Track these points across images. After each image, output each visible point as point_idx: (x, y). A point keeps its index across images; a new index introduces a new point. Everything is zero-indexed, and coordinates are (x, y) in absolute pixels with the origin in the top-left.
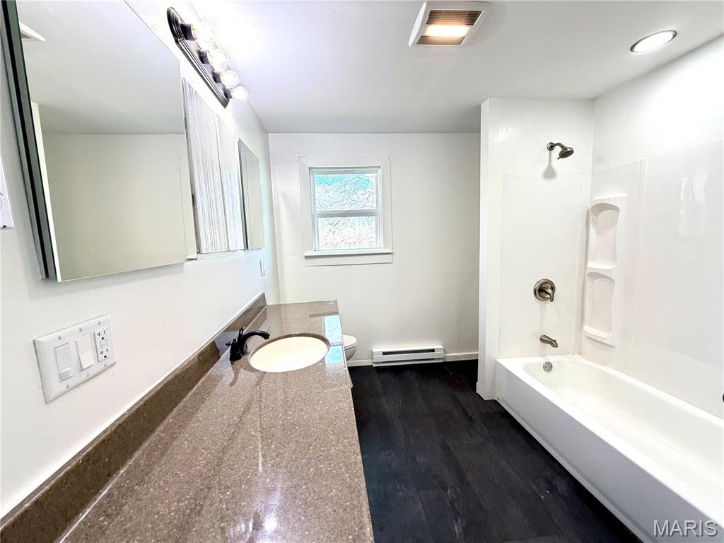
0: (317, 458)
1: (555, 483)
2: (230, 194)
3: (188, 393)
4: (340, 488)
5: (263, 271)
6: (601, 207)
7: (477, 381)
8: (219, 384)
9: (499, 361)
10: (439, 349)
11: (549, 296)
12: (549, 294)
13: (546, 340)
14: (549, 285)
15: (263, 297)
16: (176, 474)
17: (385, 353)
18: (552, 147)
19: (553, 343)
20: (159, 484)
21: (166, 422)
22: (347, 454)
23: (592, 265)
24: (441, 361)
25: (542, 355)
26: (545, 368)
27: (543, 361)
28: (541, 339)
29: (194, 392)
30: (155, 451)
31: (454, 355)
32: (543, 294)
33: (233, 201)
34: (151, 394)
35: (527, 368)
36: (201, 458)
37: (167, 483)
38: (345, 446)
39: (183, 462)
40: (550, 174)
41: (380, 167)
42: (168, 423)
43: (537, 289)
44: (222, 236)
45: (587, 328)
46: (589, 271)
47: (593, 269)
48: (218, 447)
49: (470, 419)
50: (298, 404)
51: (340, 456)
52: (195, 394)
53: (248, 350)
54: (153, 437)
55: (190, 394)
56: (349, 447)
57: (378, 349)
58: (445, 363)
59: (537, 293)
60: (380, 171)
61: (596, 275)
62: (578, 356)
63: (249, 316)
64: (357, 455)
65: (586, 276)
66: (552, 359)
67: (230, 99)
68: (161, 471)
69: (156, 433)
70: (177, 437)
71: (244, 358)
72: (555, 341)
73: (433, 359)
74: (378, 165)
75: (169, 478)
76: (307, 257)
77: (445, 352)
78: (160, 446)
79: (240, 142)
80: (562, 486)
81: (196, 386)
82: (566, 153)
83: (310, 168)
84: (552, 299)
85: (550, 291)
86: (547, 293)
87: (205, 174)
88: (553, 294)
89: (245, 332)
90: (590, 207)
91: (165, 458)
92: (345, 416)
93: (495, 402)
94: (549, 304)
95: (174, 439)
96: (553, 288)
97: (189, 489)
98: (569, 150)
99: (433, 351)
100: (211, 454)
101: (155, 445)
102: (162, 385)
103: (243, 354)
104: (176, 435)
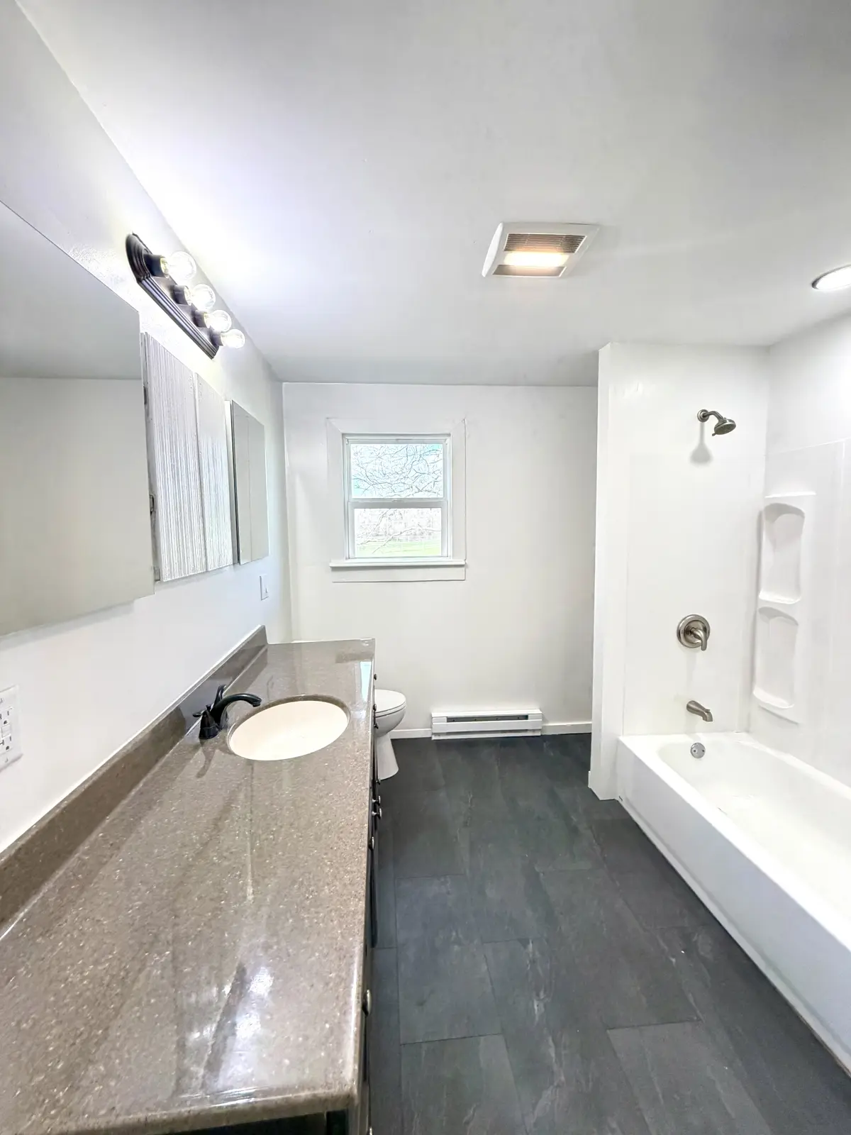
0: (302, 902)
1: (695, 939)
2: (212, 485)
3: (130, 790)
4: (325, 951)
5: (264, 592)
6: (778, 509)
7: (588, 768)
8: (178, 779)
9: (622, 739)
10: (535, 716)
11: (699, 641)
12: (699, 638)
13: (696, 709)
14: (700, 625)
15: (262, 633)
16: (99, 921)
17: (450, 720)
18: (704, 417)
19: (705, 715)
20: (72, 935)
21: (93, 837)
22: (345, 898)
23: (764, 596)
24: (539, 734)
25: (689, 732)
26: (693, 752)
27: (689, 741)
28: (688, 708)
29: (139, 790)
30: (71, 883)
31: (559, 725)
32: (690, 637)
33: (217, 495)
34: (74, 797)
35: (663, 754)
36: (136, 897)
37: (84, 934)
38: (345, 885)
39: (110, 902)
40: (701, 456)
41: (449, 435)
42: (96, 840)
43: (682, 630)
44: (197, 550)
45: (759, 693)
46: (760, 606)
47: (767, 602)
48: (161, 880)
49: (574, 831)
50: (287, 814)
51: (335, 900)
52: (141, 793)
53: (230, 721)
54: (72, 862)
55: (133, 793)
56: (349, 887)
57: (441, 712)
58: (544, 738)
59: (682, 635)
60: (448, 440)
61: (771, 612)
62: (744, 735)
63: (238, 665)
64: (360, 900)
65: (758, 613)
66: (704, 739)
67: (220, 347)
68: (77, 915)
69: (77, 855)
70: (107, 862)
71: (221, 733)
72: (708, 711)
73: (526, 730)
74: (447, 432)
75: (87, 926)
76: (335, 569)
77: (544, 720)
78: (80, 876)
79: (233, 406)
80: (705, 945)
81: (144, 780)
82: (724, 428)
83: (343, 435)
84: (704, 648)
85: (701, 634)
86: (697, 637)
87: (173, 466)
88: (706, 638)
89: (225, 695)
90: (762, 507)
91: (85, 894)
92: (352, 836)
93: (614, 805)
94: (699, 653)
95: (103, 864)
96: (706, 630)
97: (114, 945)
98: (728, 423)
99: (526, 717)
100: (151, 891)
101: (74, 875)
102: (91, 782)
103: (220, 729)
104: (105, 860)
